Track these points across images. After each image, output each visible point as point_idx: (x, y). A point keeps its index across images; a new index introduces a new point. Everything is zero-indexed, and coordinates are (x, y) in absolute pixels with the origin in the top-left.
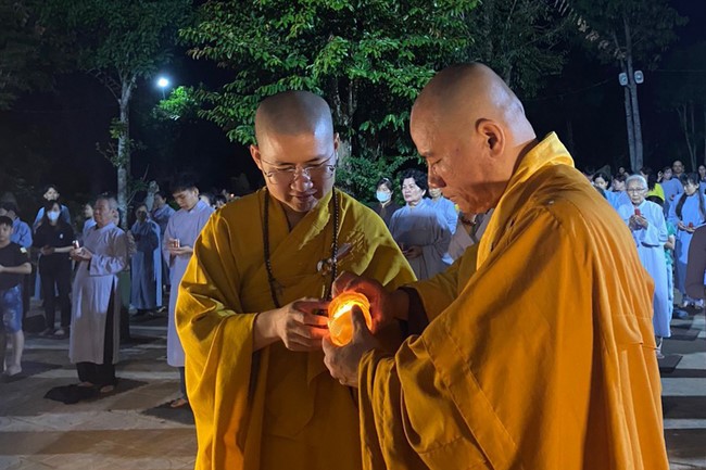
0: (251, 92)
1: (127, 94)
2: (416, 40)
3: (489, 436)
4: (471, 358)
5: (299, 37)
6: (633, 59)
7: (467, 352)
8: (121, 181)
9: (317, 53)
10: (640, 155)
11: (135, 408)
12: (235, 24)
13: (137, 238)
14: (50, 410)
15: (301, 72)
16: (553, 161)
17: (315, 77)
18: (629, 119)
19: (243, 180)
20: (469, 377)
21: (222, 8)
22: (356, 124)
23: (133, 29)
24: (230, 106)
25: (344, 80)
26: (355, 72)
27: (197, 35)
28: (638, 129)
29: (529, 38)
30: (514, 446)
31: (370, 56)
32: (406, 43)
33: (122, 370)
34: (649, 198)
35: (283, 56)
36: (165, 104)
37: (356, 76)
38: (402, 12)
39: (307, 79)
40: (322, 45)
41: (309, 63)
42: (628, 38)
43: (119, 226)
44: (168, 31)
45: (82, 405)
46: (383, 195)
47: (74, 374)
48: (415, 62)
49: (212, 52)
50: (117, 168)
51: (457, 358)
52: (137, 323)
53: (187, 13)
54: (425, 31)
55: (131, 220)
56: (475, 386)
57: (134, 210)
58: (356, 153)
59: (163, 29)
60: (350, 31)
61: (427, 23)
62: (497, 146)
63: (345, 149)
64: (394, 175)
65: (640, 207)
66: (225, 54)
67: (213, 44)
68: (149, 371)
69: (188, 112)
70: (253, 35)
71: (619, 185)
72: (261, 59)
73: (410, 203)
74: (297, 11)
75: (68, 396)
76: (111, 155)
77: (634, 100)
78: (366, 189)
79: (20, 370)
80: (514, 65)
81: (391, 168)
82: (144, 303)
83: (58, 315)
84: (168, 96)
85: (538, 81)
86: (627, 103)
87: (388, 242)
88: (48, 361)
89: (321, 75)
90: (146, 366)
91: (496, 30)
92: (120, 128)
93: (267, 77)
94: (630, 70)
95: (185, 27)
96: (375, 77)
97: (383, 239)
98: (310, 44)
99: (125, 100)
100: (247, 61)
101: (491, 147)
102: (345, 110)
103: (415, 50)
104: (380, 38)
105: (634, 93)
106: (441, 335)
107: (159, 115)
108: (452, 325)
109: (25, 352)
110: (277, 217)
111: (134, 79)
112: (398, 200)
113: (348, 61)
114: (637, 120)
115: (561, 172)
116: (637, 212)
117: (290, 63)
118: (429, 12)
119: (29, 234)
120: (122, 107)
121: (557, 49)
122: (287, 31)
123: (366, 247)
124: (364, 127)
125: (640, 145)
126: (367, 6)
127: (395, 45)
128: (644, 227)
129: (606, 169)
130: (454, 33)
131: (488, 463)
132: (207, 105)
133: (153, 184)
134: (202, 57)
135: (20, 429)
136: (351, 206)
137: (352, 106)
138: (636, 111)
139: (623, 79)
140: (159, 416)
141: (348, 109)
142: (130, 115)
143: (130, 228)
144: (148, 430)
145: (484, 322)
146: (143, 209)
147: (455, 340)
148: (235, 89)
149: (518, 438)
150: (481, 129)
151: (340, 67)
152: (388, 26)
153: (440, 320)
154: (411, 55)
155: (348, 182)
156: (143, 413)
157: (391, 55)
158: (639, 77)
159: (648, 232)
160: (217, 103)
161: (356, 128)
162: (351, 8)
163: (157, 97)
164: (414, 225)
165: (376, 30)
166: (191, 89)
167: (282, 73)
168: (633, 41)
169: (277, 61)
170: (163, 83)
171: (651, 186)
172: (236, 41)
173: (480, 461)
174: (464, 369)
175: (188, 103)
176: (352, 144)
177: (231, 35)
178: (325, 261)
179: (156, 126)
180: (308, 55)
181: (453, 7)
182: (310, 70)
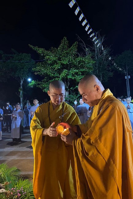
0: (48, 82)
1: (22, 82)
2: (82, 70)
3: (103, 153)
4: (98, 136)
5: (57, 70)
6: (128, 73)
7: (98, 135)
8: (21, 100)
9: (61, 73)
10: (129, 94)
11: (25, 146)
12: (44, 67)
13: (25, 112)
14: (8, 147)
15: (58, 77)
16: (109, 94)
17: (61, 78)
18: (127, 86)
19: (46, 100)
20: (98, 140)
21: (41, 64)
22: (69, 88)
23: (23, 68)
24: (43, 85)
25: (67, 79)
26: (69, 77)
27: (36, 70)
28: (129, 88)
29: (106, 69)
30: (109, 154)
31: (72, 74)
32: (80, 71)
33: (22, 139)
34: (131, 103)
35: (54, 74)
36: (30, 84)
37: (69, 78)
38: (79, 64)
39: (59, 79)
40: (62, 71)
41: (59, 75)
42: (127, 69)
43: (21, 110)
44: (30, 69)
45: (14, 146)
46: (76, 103)
47: (12, 140)
48: (82, 75)
49: (39, 73)
50: (20, 98)
51: (95, 137)
52: (25, 129)
53: (34, 65)
54: (84, 68)
55: (24, 108)
56: (100, 142)
57: (24, 106)
58: (69, 94)
59: (29, 68)
60: (68, 68)
61: (84, 66)
62: (98, 91)
63: (67, 93)
64: (78, 98)
65: (129, 105)
66: (42, 74)
67: (39, 72)
68: (27, 139)
69: (35, 85)
70: (48, 70)
71: (125, 100)
72: (49, 74)
73: (81, 104)
74: (57, 64)
75: (11, 144)
76: (19, 95)
77: (128, 82)
78: (72, 101)
79: (1, 139)
80: (103, 75)
81: (77, 97)
82: (26, 125)
83: (9, 128)
84: (31, 82)
85: (108, 78)
86: (127, 83)
87: (74, 112)
88: (7, 137)
89: (62, 78)
90: (27, 138)
91: (99, 67)
92: (21, 89)
93: (51, 78)
94: (127, 75)
95: (34, 68)
96: (73, 78)
97: (73, 112)
98: (60, 71)
99: (22, 83)
100: (47, 75)
101: (97, 91)
102: (67, 85)
103: (82, 72)
104: (74, 70)
105: (128, 80)
106: (92, 132)
107: (29, 87)
108: (94, 130)
109: (2, 135)
110: (51, 107)
111: (23, 79)
112: (78, 104)
113: (67, 75)
114: (129, 86)
115: (111, 97)
116: (128, 105)
117: (56, 75)
118: (85, 64)
119: (3, 112)
120: (21, 85)
121: (112, 71)
122: (55, 69)
123: (69, 113)
124: (71, 88)
125: (129, 91)
126: (71, 63)
127: (77, 71)
128: (130, 109)
129: (122, 97)
130: (90, 68)
131: (104, 158)
132: (39, 84)
133: (28, 101)
134: (37, 74)
135: (2, 151)
136: (67, 105)
137: (69, 84)
138: (129, 84)
139: (126, 77)
140: (30, 148)
141: (68, 84)
142: (23, 87)
143: (23, 110)
144: (28, 151)
145: (101, 129)
146: (26, 106)
147: (95, 133)
148: (44, 81)
149: (110, 152)
150: (95, 87)
151: (66, 76)
152: (76, 67)
153: (91, 129)
154: (81, 73)
155: (68, 100)
156: (27, 147)
157: (76, 73)
158: (129, 77)
159: (131, 110)
160: (40, 84)
161: (70, 89)
162: (68, 63)
163: (28, 83)
164: (82, 109)
165: (74, 68)
166: (35, 81)
167: (54, 77)
168: (128, 69)
169: (53, 75)
170: (29, 80)
171: (132, 100)
172: (44, 71)
173: (102, 158)
174: (97, 139)
175: (35, 84)
176: (69, 92)
177: (43, 69)
178: (61, 116)
179: (28, 89)
180: (59, 74)
181: (90, 63)
182: (60, 77)
